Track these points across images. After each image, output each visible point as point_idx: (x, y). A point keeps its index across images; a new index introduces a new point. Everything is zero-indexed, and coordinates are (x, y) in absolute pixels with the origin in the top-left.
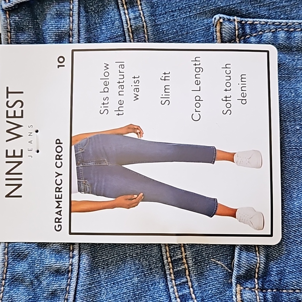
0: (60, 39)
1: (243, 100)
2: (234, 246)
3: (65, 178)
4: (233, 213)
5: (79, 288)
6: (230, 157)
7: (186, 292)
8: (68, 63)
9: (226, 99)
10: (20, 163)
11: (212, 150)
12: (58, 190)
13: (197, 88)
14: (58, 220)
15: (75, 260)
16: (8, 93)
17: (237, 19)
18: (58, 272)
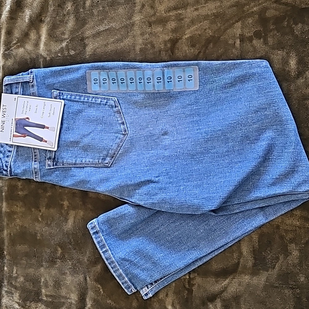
0: (16, 94)
1: (53, 114)
2: (47, 150)
3: (13, 128)
4: (46, 142)
5: (13, 156)
6: (48, 128)
7: (36, 160)
8: (16, 100)
9: (50, 113)
10: (4, 123)
11: (44, 126)
12: (11, 131)
13: (43, 109)
14: (10, 139)
15: (13, 149)
16: (3, 106)
17: (59, 91)
18: (9, 151)
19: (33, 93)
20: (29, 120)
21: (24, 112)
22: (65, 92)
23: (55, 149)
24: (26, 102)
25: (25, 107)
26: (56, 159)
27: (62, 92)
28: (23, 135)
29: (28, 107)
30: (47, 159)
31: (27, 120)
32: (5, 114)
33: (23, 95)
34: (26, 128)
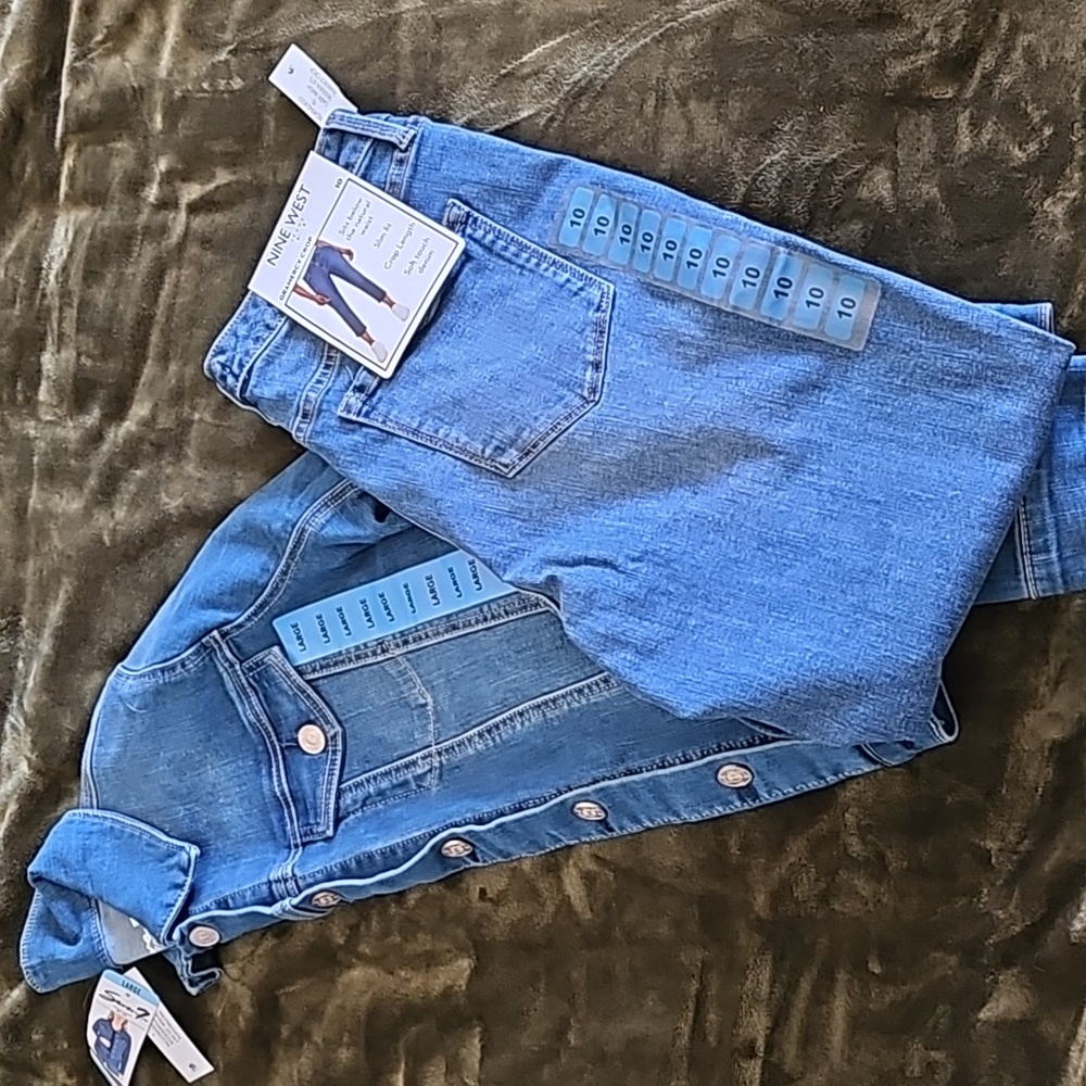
0: (347, 166)
1: (421, 270)
2: (360, 365)
3: (301, 265)
4: (371, 341)
5: (273, 343)
6: (391, 304)
7: (323, 379)
8: (342, 186)
9: (412, 263)
10: (285, 241)
11: (384, 294)
12: (294, 272)
13: (400, 245)
14: (284, 292)
15: (280, 324)
16: (302, 189)
17: (467, 209)
18: (268, 327)
19: (395, 183)
20: (351, 259)
21: (348, 231)
22: (485, 219)
23: (387, 375)
24: (364, 204)
25: (356, 217)
26: (375, 399)
27: (476, 214)
28: (318, 297)
29: (365, 219)
30: (351, 388)
31: (346, 257)
32: (296, 216)
33: (364, 177)
34: (335, 279)
